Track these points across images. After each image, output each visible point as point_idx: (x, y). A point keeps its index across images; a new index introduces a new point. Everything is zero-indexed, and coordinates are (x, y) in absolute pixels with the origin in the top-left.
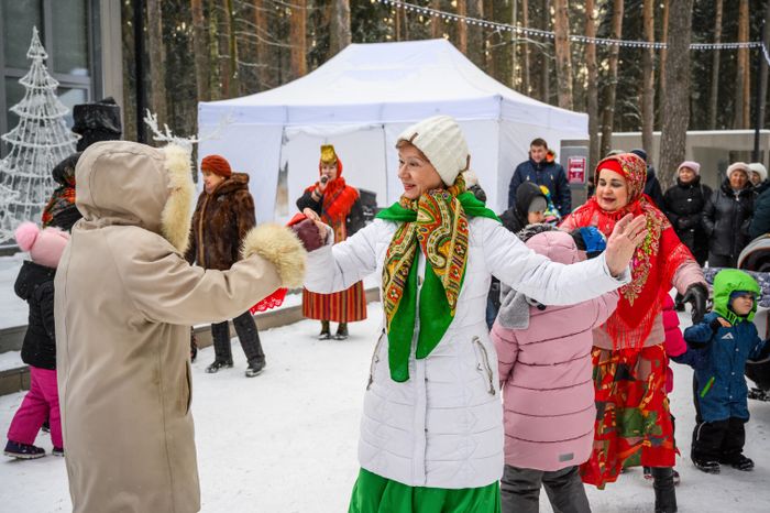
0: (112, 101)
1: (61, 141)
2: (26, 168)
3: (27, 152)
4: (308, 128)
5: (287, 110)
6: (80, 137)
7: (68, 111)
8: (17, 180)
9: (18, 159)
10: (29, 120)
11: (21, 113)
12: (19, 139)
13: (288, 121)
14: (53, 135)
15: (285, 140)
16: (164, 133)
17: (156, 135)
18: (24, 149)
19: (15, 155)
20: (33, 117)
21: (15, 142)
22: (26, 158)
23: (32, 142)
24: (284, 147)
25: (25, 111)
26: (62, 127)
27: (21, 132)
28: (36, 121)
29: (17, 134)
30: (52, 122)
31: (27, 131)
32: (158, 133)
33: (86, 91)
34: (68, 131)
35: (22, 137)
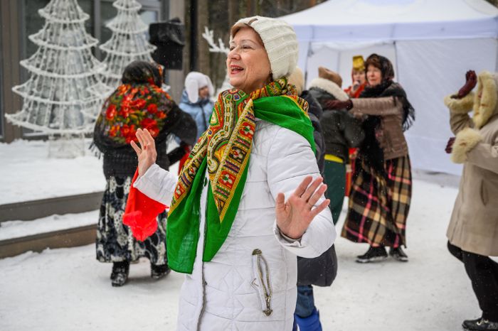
0: (178, 21)
1: (142, 51)
2: (116, 71)
3: (117, 59)
4: (331, 44)
5: (313, 29)
6: (155, 48)
7: (146, 28)
8: (110, 80)
9: (111, 63)
10: (120, 34)
11: (114, 29)
12: (112, 49)
13: (313, 37)
14: (136, 46)
15: (310, 53)
16: (218, 46)
17: (211, 47)
18: (115, 56)
19: (109, 60)
20: (122, 32)
21: (109, 51)
22: (116, 63)
23: (121, 51)
24: (309, 59)
25: (117, 27)
26: (143, 40)
27: (113, 43)
28: (124, 35)
29: (111, 45)
30: (136, 36)
31: (118, 43)
32: (214, 45)
33: (157, 13)
34: (147, 44)
35: (114, 47)
